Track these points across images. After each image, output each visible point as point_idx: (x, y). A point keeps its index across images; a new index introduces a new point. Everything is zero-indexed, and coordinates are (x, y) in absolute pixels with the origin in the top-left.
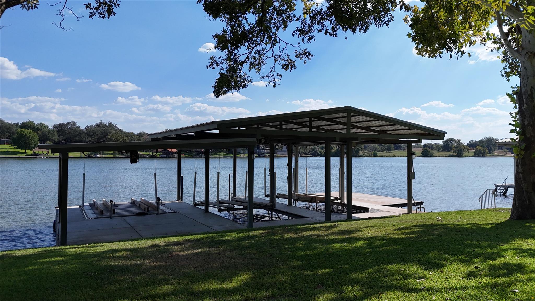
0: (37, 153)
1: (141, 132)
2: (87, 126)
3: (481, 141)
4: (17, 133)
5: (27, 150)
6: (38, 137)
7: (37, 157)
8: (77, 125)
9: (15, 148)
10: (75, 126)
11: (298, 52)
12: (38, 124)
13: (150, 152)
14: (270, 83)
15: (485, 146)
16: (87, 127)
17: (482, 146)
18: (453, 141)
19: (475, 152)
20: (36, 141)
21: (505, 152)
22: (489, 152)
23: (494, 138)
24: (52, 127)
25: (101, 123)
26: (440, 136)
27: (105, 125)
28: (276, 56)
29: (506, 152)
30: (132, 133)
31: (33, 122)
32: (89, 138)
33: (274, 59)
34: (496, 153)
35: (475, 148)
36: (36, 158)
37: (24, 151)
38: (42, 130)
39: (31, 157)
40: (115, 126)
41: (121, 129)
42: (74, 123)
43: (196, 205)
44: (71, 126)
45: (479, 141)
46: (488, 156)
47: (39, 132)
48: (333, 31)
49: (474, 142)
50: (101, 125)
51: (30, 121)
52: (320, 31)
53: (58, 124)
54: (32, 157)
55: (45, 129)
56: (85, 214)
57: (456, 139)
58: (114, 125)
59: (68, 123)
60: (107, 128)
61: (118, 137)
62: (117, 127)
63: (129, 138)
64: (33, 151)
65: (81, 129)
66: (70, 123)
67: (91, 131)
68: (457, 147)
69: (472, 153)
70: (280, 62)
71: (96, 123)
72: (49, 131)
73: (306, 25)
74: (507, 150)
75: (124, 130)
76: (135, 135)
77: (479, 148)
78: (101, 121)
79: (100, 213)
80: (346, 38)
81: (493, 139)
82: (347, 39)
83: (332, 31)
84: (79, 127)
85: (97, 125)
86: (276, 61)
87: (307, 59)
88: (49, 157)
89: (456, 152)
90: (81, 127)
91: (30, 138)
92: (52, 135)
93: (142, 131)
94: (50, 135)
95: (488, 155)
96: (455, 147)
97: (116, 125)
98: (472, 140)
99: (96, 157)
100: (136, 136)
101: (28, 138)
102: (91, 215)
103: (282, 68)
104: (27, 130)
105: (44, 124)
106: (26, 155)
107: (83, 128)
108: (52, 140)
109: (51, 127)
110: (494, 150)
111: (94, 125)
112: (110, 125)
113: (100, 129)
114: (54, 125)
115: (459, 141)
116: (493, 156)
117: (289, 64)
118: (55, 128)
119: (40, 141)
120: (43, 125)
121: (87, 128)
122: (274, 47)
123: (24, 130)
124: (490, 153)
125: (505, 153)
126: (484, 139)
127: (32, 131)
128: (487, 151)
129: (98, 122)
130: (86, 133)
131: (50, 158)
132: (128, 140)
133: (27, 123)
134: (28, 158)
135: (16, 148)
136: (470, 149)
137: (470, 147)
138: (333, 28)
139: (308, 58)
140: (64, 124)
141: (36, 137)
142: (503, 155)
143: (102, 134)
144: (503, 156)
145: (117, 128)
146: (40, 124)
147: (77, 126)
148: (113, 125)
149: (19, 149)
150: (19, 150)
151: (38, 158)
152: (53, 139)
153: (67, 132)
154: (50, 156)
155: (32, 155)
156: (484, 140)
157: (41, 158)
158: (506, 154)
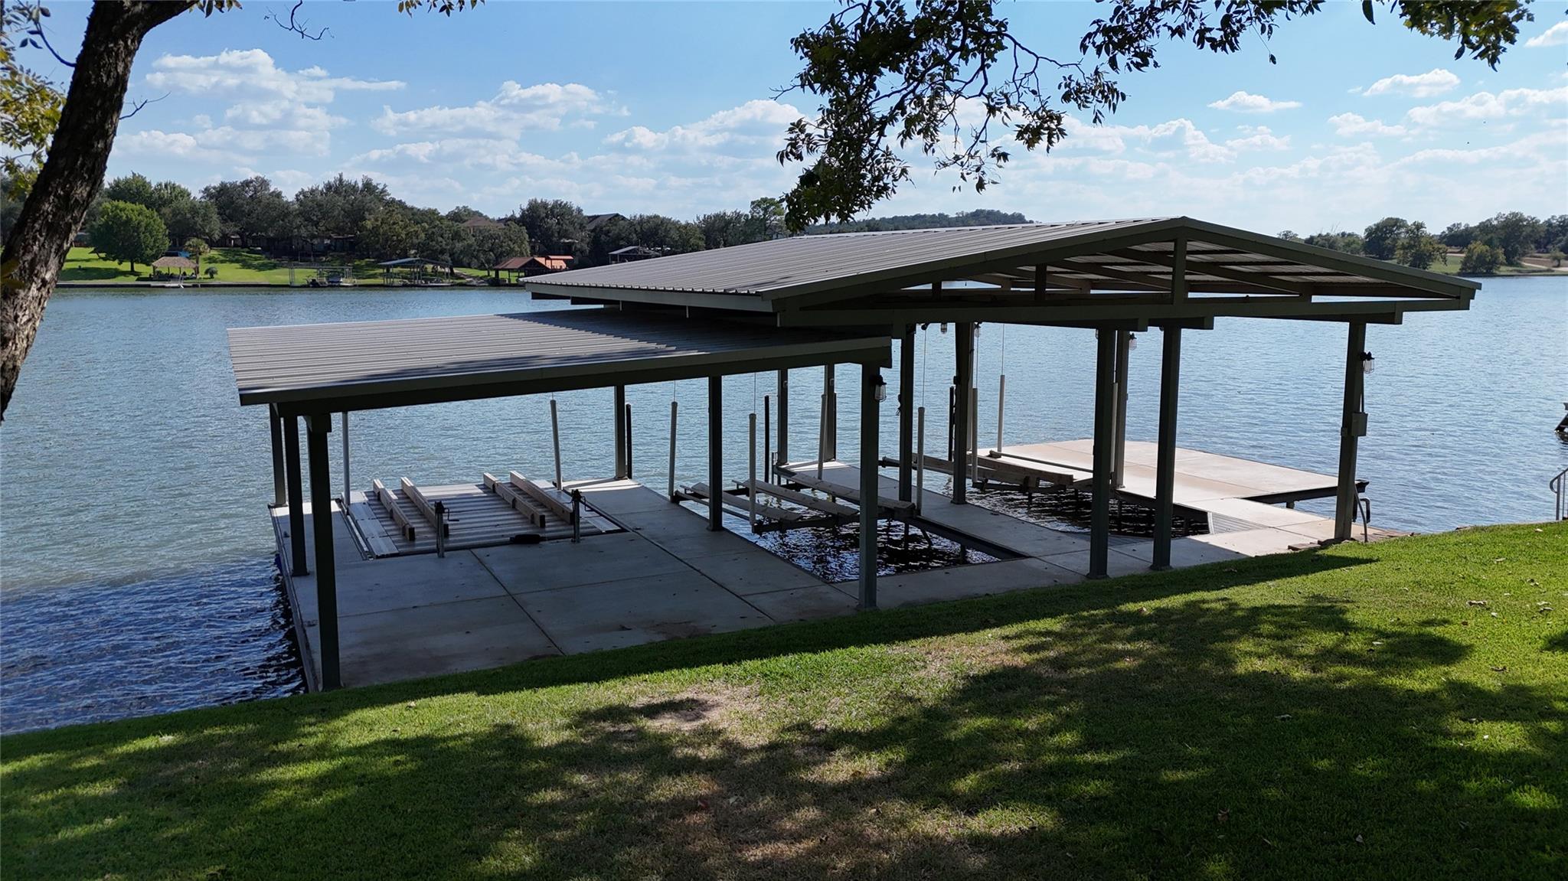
0: (164, 271)
1: (458, 207)
2: (302, 192)
3: (1485, 227)
4: (104, 212)
5: (135, 265)
6: (164, 227)
7: (167, 284)
8: (272, 190)
9: (100, 258)
10: (266, 190)
11: (1073, 85)
12: (160, 185)
13: (488, 270)
14: (964, 179)
15: (1496, 242)
16: (300, 193)
17: (1489, 243)
18: (1399, 228)
19: (1465, 263)
20: (160, 237)
21: (1555, 258)
22: (1507, 259)
23: (1526, 215)
24: (202, 194)
25: (341, 180)
26: (1458, 298)
27: (353, 188)
28: (993, 96)
29: (1559, 261)
30: (433, 213)
31: (144, 179)
32: (310, 228)
33: (988, 105)
34: (1527, 264)
35: (1465, 250)
36: (163, 287)
37: (126, 266)
38: (174, 205)
39: (149, 286)
40: (383, 191)
41: (400, 201)
42: (264, 183)
43: (676, 498)
44: (256, 192)
45: (1478, 227)
46: (1502, 273)
47: (166, 210)
48: (1225, 32)
49: (1462, 228)
50: (338, 188)
51: (134, 174)
52: (1179, 31)
53: (217, 184)
54: (153, 284)
55: (182, 203)
56: (360, 538)
57: (1410, 223)
58: (380, 187)
59: (247, 183)
60: (359, 197)
61: (394, 224)
62: (389, 195)
63: (427, 227)
64: (154, 268)
65: (285, 199)
66: (251, 182)
67: (312, 205)
68: (1410, 247)
69: (1455, 263)
70: (1006, 114)
71: (326, 182)
72: (194, 209)
73: (1131, 13)
74: (1562, 253)
75: (409, 204)
76: (442, 218)
77: (1479, 247)
78: (341, 175)
79: (404, 535)
80: (1273, 59)
81: (1522, 219)
82: (1275, 63)
83: (1222, 33)
84: (278, 195)
85: (329, 187)
86: (992, 110)
87: (1104, 108)
88: (202, 286)
89: (1405, 262)
90: (283, 195)
91: (143, 229)
92: (203, 220)
93: (461, 206)
94: (199, 220)
95: (1504, 269)
96: (1403, 248)
97: (385, 186)
98: (1456, 222)
99: (334, 285)
100: (446, 222)
101: (137, 228)
102: (381, 541)
103: (1018, 137)
104: (129, 205)
105: (177, 184)
106: (138, 280)
107: (289, 196)
108: (205, 234)
109: (196, 194)
110: (1524, 254)
111: (320, 189)
112: (368, 186)
113: (340, 201)
114: (207, 190)
115: (1419, 226)
116: (1519, 271)
117: (1041, 127)
118: (211, 198)
119: (169, 235)
120: (174, 187)
121: (301, 196)
122: (989, 66)
123: (121, 204)
124: (1510, 263)
125: (1556, 263)
126: (1496, 219)
127: (144, 208)
128: (1502, 258)
129: (331, 177)
130: (300, 214)
131: (203, 289)
132: (423, 235)
133: (127, 181)
134: (143, 287)
135: (105, 259)
136: (1450, 250)
137: (1449, 244)
138: (1226, 21)
139: (1107, 104)
140: (234, 186)
141: (160, 226)
142: (1548, 271)
143: (347, 214)
144: (1548, 273)
145: (388, 198)
146: (166, 186)
147: (273, 192)
148: (376, 187)
149: (114, 260)
150: (113, 264)
151: (169, 287)
152: (207, 231)
153: (246, 208)
154: (202, 280)
155: (150, 279)
156: (1495, 223)
157: (179, 287)
158: (1558, 266)
